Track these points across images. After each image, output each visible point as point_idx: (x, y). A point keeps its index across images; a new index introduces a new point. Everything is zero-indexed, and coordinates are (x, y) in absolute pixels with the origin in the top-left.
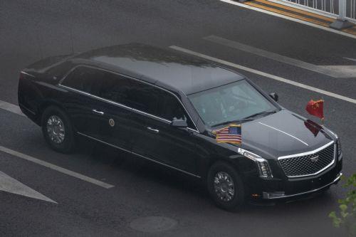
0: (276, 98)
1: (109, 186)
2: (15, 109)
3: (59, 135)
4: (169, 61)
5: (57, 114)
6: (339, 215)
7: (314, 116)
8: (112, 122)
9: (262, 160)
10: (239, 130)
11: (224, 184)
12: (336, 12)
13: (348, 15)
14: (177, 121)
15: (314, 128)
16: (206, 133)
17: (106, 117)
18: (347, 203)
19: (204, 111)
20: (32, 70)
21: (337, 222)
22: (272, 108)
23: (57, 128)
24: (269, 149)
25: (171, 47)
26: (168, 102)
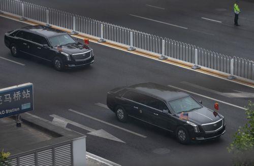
0: (201, 103)
1: (145, 137)
2: (106, 107)
3: (122, 116)
4: (166, 90)
5: (121, 108)
6: (230, 148)
7: (216, 109)
8: (141, 111)
9: (195, 126)
10: (187, 115)
11: (182, 134)
12: (230, 73)
13: (234, 74)
14: (165, 111)
15: (215, 114)
16: (175, 115)
17: (139, 110)
18: (233, 144)
19: (175, 107)
20: (111, 92)
21: (229, 151)
22: (200, 106)
23: (121, 113)
24: (199, 122)
25: (169, 86)
26: (161, 104)
